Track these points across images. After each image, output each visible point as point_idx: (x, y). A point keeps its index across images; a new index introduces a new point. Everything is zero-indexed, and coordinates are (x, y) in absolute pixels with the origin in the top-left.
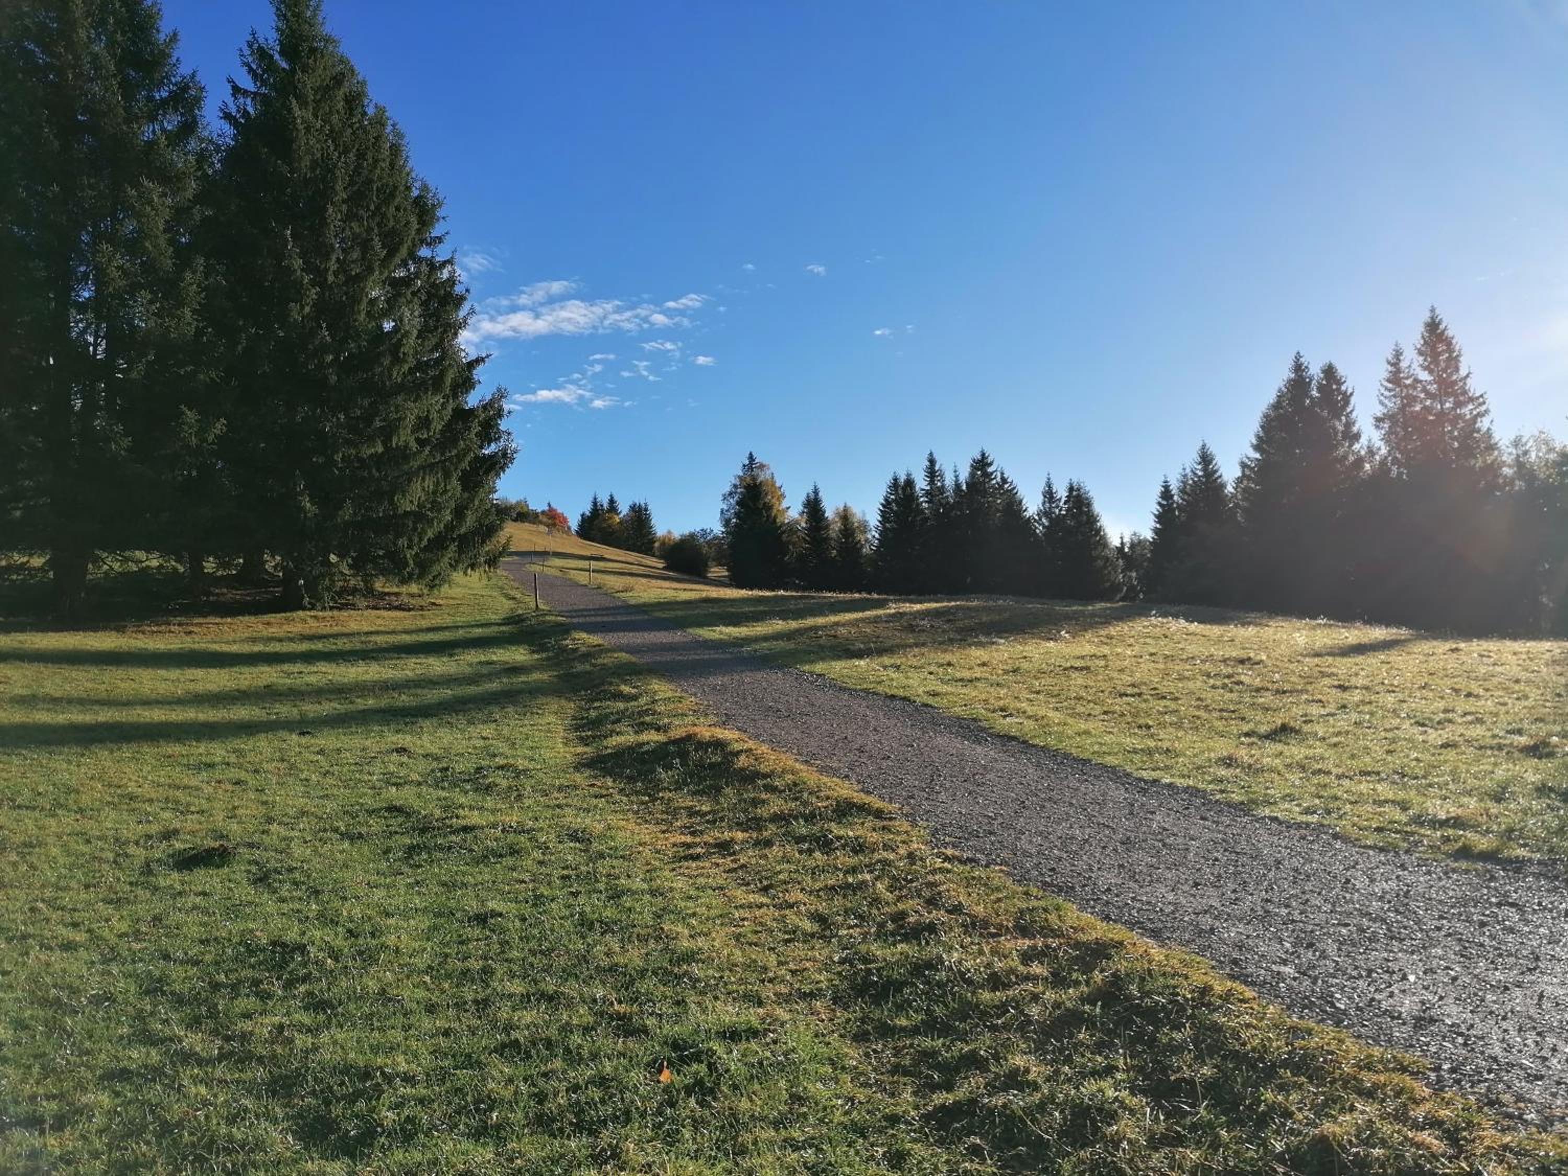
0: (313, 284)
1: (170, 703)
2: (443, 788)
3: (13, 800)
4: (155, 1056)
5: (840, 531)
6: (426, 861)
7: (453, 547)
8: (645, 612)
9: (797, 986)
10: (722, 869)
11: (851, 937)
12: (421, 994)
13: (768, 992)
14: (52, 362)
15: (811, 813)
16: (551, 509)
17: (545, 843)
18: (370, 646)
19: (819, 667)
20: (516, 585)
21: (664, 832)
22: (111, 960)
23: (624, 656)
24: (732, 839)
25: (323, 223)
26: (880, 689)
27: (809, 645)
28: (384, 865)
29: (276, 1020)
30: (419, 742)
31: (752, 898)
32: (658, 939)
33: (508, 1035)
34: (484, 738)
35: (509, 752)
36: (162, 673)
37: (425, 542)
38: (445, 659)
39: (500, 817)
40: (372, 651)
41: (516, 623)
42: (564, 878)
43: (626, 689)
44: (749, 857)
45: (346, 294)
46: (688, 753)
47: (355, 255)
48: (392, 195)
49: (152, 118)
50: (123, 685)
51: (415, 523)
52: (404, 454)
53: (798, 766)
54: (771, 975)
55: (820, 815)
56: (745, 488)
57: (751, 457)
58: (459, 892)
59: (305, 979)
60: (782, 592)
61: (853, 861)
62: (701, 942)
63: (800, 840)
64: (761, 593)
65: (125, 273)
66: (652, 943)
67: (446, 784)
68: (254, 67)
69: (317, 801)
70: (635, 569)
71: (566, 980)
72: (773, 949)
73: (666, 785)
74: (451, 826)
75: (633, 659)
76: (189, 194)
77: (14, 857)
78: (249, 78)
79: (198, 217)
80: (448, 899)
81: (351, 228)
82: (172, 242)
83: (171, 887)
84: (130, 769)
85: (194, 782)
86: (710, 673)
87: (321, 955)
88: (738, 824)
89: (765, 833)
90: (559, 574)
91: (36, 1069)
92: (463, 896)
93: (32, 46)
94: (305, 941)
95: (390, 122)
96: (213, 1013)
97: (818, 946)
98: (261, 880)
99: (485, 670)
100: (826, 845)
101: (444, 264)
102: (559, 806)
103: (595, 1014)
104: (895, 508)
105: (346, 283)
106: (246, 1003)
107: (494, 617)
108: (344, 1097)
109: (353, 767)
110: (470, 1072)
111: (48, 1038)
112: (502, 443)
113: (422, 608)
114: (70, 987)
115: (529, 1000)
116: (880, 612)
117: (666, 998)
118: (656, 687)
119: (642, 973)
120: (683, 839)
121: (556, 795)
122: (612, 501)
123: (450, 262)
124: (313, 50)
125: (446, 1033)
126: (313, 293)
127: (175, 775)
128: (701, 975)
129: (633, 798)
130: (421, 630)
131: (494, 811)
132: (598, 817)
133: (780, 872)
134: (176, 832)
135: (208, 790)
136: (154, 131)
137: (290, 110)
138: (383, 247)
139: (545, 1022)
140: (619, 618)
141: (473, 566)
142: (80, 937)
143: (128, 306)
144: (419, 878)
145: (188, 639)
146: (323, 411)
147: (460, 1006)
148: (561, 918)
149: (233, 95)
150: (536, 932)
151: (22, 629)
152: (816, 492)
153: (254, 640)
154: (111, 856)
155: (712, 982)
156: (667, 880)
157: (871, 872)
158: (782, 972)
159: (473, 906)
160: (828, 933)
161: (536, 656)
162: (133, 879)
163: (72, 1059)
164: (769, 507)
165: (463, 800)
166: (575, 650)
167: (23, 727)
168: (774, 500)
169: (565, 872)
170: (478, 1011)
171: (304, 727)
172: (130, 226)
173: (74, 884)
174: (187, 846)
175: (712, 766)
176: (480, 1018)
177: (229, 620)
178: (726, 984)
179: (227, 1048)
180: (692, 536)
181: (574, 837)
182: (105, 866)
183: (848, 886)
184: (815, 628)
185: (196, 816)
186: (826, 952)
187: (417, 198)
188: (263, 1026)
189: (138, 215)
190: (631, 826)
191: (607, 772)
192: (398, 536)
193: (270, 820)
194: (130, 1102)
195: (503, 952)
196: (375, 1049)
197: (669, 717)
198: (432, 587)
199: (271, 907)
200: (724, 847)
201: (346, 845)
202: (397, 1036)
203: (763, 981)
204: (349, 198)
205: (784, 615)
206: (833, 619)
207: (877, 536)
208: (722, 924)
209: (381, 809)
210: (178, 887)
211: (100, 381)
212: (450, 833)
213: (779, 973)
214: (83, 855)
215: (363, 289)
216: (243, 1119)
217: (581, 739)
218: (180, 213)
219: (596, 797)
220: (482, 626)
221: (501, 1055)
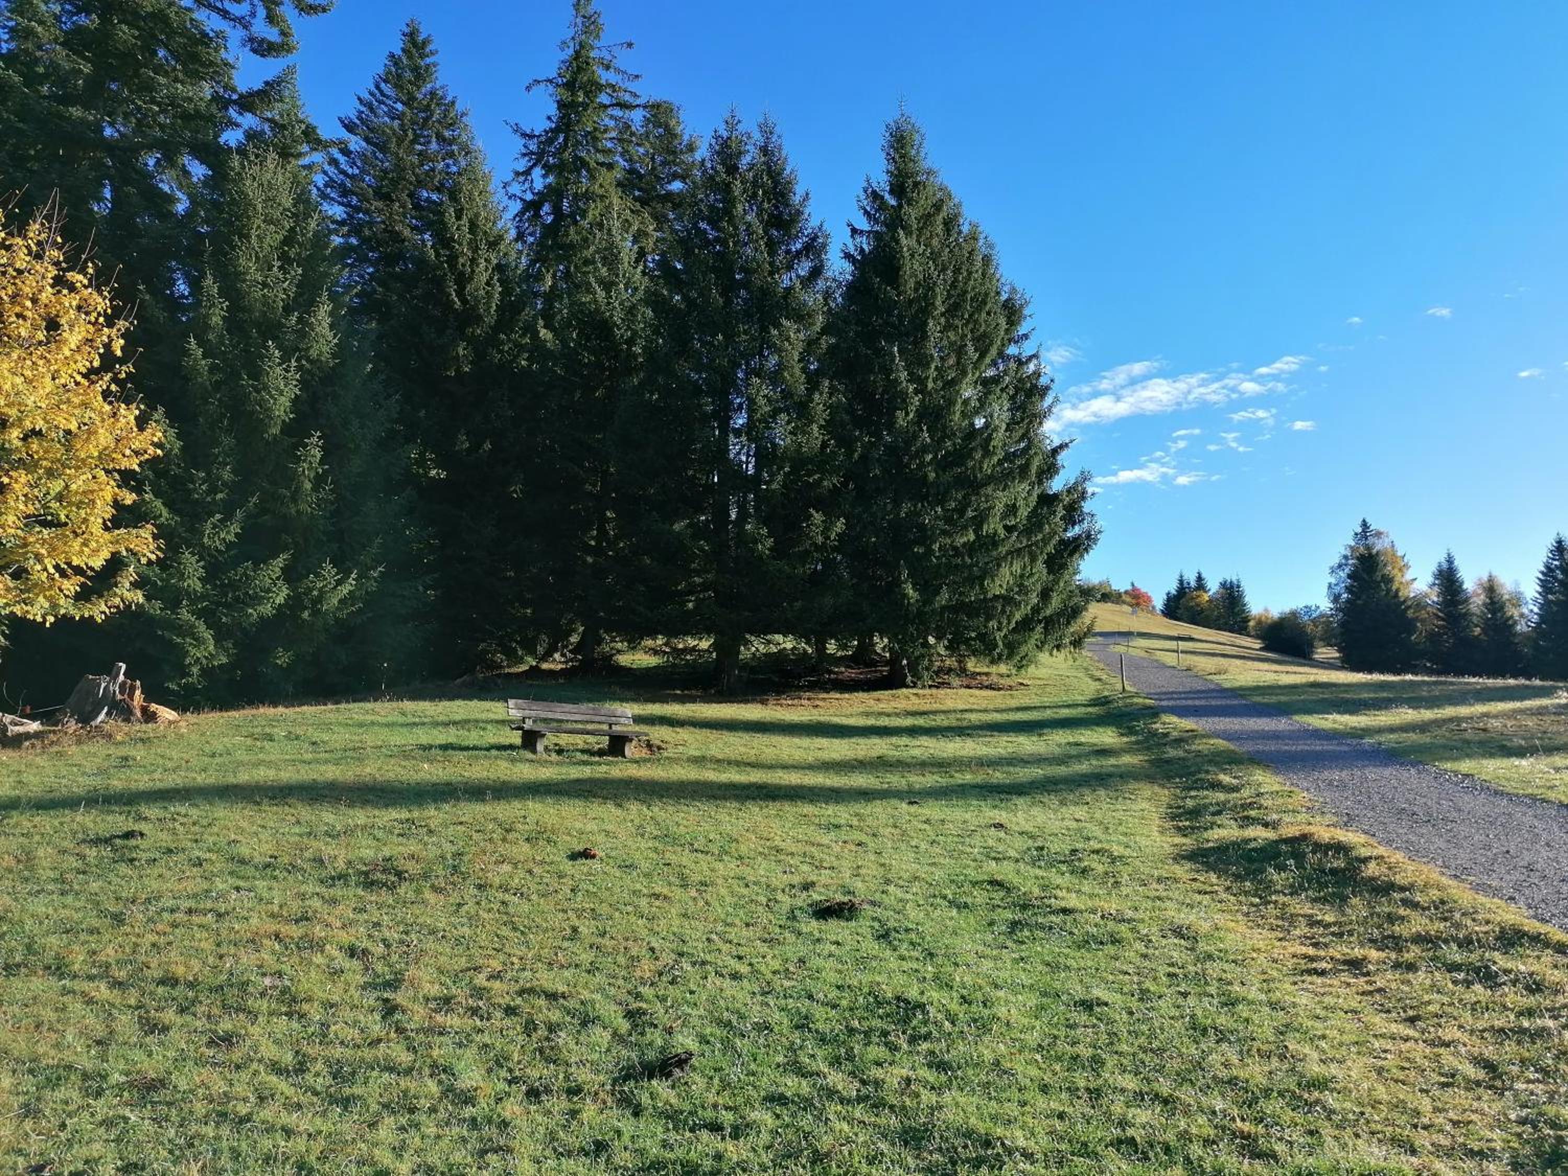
0: (916, 391)
1: (803, 768)
2: (1040, 867)
3: (692, 845)
4: (805, 1087)
5: (1484, 604)
6: (1028, 938)
7: (1039, 628)
8: (1242, 696)
9: (1461, 1140)
10: (1354, 989)
11: (1532, 1093)
12: (1034, 1072)
13: (1422, 1139)
14: (716, 480)
15: (1466, 938)
16: (1134, 589)
17: (1147, 935)
18: (965, 724)
19: (1466, 766)
20: (1101, 666)
21: (1280, 940)
22: (768, 993)
23: (1221, 743)
24: (1365, 958)
25: (925, 337)
26: (1551, 795)
27: (1448, 739)
28: (989, 937)
29: (904, 1072)
30: (1014, 819)
31: (1394, 1028)
32: (1282, 1057)
33: (1124, 1130)
34: (1077, 820)
35: (1103, 837)
36: (796, 740)
37: (1013, 625)
38: (1035, 739)
39: (1097, 903)
40: (968, 728)
41: (1103, 704)
42: (1169, 975)
43: (1226, 779)
44: (1387, 979)
45: (943, 397)
46: (1304, 855)
47: (952, 361)
48: (984, 302)
49: (790, 268)
50: (767, 751)
51: (1003, 606)
52: (993, 541)
53: (1444, 880)
54: (1426, 1121)
55: (1479, 941)
56: (1358, 558)
57: (1365, 525)
58: (1063, 975)
59: (927, 1037)
60: (1409, 677)
61: (1531, 1001)
62: (1334, 1069)
63: (1453, 968)
64: (1382, 677)
65: (770, 401)
66: (1275, 1062)
67: (1043, 864)
68: (868, 209)
69: (927, 868)
70: (1229, 650)
71: (1181, 1085)
72: (1427, 1092)
73: (1279, 887)
74: (1050, 906)
75: (1232, 747)
76: (818, 328)
77: (693, 893)
78: (864, 219)
79: (824, 346)
80: (1052, 979)
81: (948, 337)
82: (804, 370)
83: (811, 934)
84: (775, 824)
85: (825, 840)
86: (1324, 767)
87: (940, 1016)
88: (1371, 941)
89: (1406, 955)
90: (1143, 654)
91: (716, 1081)
92: (1068, 978)
93: (705, 226)
94: (924, 1000)
95: (982, 236)
96: (850, 1057)
97: (1485, 1098)
98: (883, 936)
99: (1074, 751)
100: (1488, 977)
101: (1030, 359)
102: (1159, 898)
103: (1216, 1127)
104: (1560, 576)
105: (943, 388)
106: (877, 1051)
107: (1080, 698)
108: (968, 1161)
109: (956, 839)
110: (1088, 1161)
111: (724, 1055)
112: (1085, 525)
113: (1011, 688)
114: (738, 1012)
115: (1143, 1099)
116: (1545, 702)
117: (1296, 1124)
118: (1260, 778)
119: (1267, 1092)
120: (1304, 950)
121: (1155, 885)
122: (1200, 578)
123: (1035, 356)
124: (916, 184)
125: (1061, 1116)
126: (916, 400)
127: (809, 832)
128: (1336, 1106)
129: (1242, 898)
130: (1011, 710)
131: (1091, 896)
132: (1202, 914)
133: (1429, 1003)
134: (813, 884)
135: (837, 848)
136: (791, 279)
137: (897, 242)
138: (976, 350)
139: (1161, 1124)
140: (1213, 703)
141: (1058, 647)
142: (744, 969)
143: (770, 428)
144: (1023, 954)
145: (815, 711)
146: (923, 506)
147: (1073, 1090)
148: (1172, 1018)
149: (852, 236)
150: (1144, 1028)
151: (693, 700)
152: (1450, 560)
153: (867, 714)
154: (764, 900)
155: (1351, 1116)
156: (1288, 993)
157: (1555, 1018)
158: (1440, 1120)
159: (1079, 992)
160: (1498, 1083)
161: (1125, 739)
162: (781, 923)
163: (742, 1077)
164: (1388, 580)
165: (1059, 881)
166: (1166, 735)
167: (697, 783)
168: (1396, 571)
169: (1171, 969)
170: (1091, 1099)
171: (913, 796)
172: (773, 360)
173: (737, 921)
174: (823, 898)
175: (1334, 872)
176: (1093, 1107)
177: (847, 696)
178: (1368, 1122)
179: (864, 1091)
180: (1294, 614)
181: (1178, 932)
182: (760, 909)
183: (1523, 1031)
184: (1458, 720)
185: (827, 871)
186: (1497, 1106)
187: (1006, 301)
188: (893, 1076)
189: (779, 351)
190: (1242, 928)
191: (1210, 867)
192: (989, 618)
193: (888, 882)
194: (787, 1126)
195: (1112, 1043)
196: (994, 1118)
197: (1278, 812)
198: (1020, 668)
199: (893, 964)
200: (1355, 965)
201: (954, 912)
202: (1012, 1109)
203: (1415, 1126)
204: (947, 311)
205: (1416, 703)
206: (1480, 709)
207: (1536, 610)
208: (1359, 1053)
209: (983, 881)
210: (817, 935)
211: (750, 492)
212: (1050, 913)
213: (1437, 1121)
214: (744, 896)
215: (958, 392)
216: (880, 1162)
217: (1179, 829)
218: (811, 344)
219: (1199, 892)
220: (1069, 706)
221: (1118, 1150)
